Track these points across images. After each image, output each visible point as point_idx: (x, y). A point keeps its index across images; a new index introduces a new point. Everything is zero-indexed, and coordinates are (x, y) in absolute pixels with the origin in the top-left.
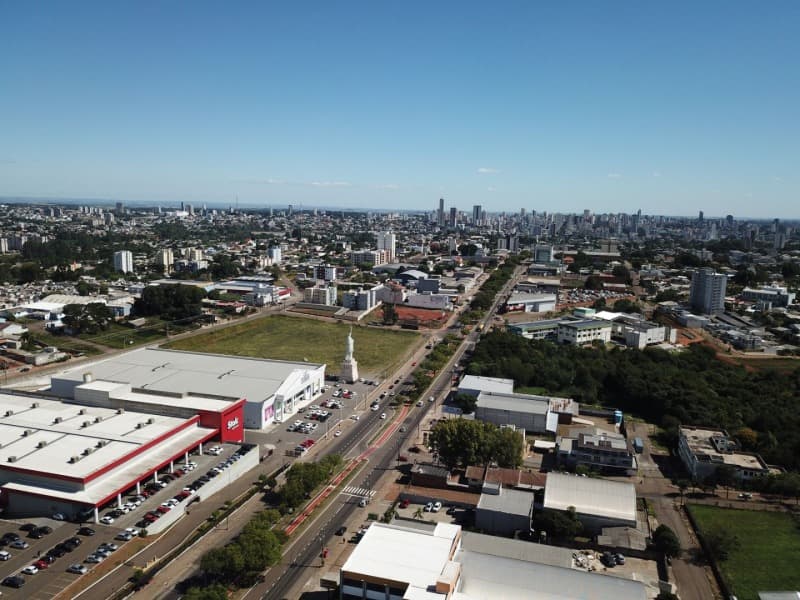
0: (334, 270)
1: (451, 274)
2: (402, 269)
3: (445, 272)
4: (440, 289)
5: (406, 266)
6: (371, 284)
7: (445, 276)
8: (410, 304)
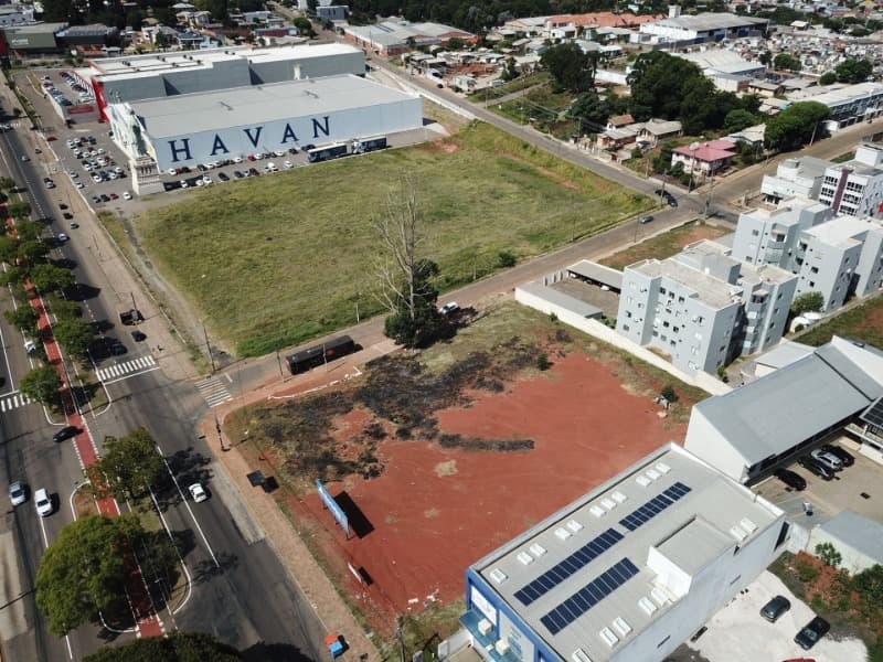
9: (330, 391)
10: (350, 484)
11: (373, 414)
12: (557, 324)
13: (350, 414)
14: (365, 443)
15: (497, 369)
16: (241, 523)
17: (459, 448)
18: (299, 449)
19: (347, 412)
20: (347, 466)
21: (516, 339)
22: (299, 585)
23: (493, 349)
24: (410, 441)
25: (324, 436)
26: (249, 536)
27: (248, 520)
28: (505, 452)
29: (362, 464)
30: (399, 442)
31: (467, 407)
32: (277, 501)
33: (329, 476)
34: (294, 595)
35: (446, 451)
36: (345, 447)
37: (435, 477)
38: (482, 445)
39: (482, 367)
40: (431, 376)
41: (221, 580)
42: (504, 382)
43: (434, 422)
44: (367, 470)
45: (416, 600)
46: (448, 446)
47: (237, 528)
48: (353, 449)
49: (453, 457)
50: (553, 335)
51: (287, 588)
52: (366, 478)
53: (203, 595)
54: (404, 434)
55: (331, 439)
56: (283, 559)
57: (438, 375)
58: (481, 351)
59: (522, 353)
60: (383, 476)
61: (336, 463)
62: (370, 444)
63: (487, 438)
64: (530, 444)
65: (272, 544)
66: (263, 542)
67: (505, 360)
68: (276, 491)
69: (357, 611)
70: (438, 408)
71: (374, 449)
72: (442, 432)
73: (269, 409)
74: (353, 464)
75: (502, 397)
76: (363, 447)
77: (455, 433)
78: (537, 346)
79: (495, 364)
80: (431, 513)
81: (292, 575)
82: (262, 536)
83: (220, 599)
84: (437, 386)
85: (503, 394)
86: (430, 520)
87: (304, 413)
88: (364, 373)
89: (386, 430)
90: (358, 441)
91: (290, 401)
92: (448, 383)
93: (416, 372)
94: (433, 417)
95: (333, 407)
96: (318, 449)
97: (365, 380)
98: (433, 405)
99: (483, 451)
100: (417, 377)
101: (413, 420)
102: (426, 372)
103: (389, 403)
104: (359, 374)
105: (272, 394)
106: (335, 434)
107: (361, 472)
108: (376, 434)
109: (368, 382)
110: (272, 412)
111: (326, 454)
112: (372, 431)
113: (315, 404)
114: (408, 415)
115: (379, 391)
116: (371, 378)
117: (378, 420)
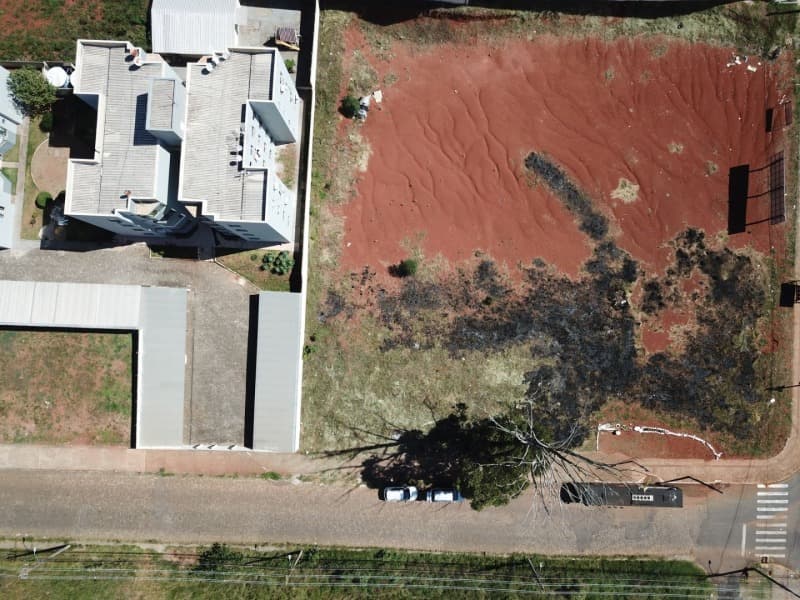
9: (651, 415)
10: (719, 239)
11: (636, 332)
12: (313, 339)
13: (658, 351)
14: (672, 288)
15: (455, 308)
17: (594, 210)
18: (737, 331)
19: (660, 357)
20: (709, 266)
21: (389, 344)
23: (429, 346)
24: (632, 258)
25: (705, 330)
28: (561, 169)
29: (693, 259)
30: (641, 264)
31: (541, 264)
32: (793, 264)
33: (731, 263)
35: (609, 215)
36: (695, 296)
37: (642, 189)
38: (572, 195)
39: (470, 323)
40: (536, 351)
42: (470, 277)
43: (591, 266)
44: (694, 247)
45: (750, 68)
46: (603, 219)
48: (688, 287)
49: (610, 201)
50: (341, 318)
52: (702, 235)
54: (629, 273)
55: (701, 320)
57: (525, 348)
58: (446, 352)
59: (405, 314)
60: (687, 225)
61: (716, 278)
62: (669, 283)
63: (560, 202)
64: (531, 161)
67: (434, 315)
68: (788, 279)
70: (571, 286)
71: (671, 272)
72: (593, 245)
73: (730, 430)
74: (702, 264)
75: (494, 253)
76: (678, 282)
77: (583, 233)
78: (378, 313)
79: (452, 315)
80: (676, 148)
84: (542, 326)
85: (488, 257)
86: (683, 141)
87: (700, 392)
88: (596, 424)
89: (642, 292)
90: (676, 298)
91: (703, 428)
92: (528, 321)
93: (545, 374)
94: (587, 275)
95: (668, 378)
96: (721, 314)
97: (604, 408)
98: (570, 296)
99: (578, 187)
100: (551, 363)
101: (608, 285)
102: (534, 364)
103: (610, 337)
104: (602, 427)
105: (713, 462)
106: (692, 327)
107: (701, 246)
108: (654, 296)
109: (603, 402)
110: (730, 422)
111: (718, 300)
112: (655, 304)
113: (681, 401)
114: (606, 299)
115: (604, 371)
116: (596, 407)
117: (639, 316)
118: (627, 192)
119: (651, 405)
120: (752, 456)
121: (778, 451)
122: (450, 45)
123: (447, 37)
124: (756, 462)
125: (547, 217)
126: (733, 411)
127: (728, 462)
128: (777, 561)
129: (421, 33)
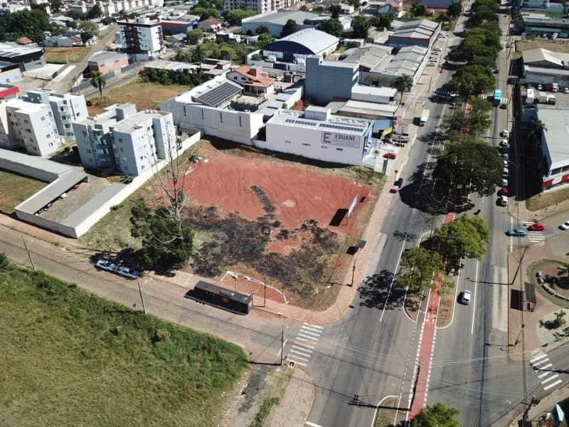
0: (154, 30)
1: (382, 37)
2: (290, 28)
3: (372, 31)
4: (356, 89)
5: (299, 18)
6: (211, 69)
7: (372, 41)
8: (270, 143)
9: (258, 275)
10: (324, 225)
11: (268, 243)
12: (121, 207)
13: (275, 252)
14: (294, 234)
15: (189, 215)
16: (382, 244)
17: (272, 205)
18: (320, 255)
19: (276, 254)
20: (315, 232)
22: (386, 210)
24: (280, 221)
25: (303, 251)
26: (385, 237)
27: (378, 243)
28: (265, 192)
29: (309, 228)
30: (283, 224)
31: (237, 212)
33: (327, 233)
34: (391, 210)
35: (278, 207)
37: (296, 205)
38: (265, 199)
40: (215, 237)
41: (409, 231)
42: (204, 209)
43: (260, 218)
44: (312, 225)
45: (359, 185)
46: (274, 208)
47: (386, 244)
48: (302, 236)
49: (280, 204)
51: (390, 213)
52: (317, 222)
53: (420, 230)
54: (276, 225)
55: (303, 247)
56: (382, 220)
60: (311, 218)
61: (317, 236)
62: (293, 232)
63: (258, 200)
64: (254, 187)
65: (379, 228)
66: (382, 231)
69: (377, 194)
70: (246, 222)
71: (296, 229)
72: (265, 213)
73: (299, 293)
74: (313, 230)
75: (220, 205)
76: (298, 233)
77: (263, 210)
80: (318, 198)
81: (385, 215)
82: (380, 234)
83: (415, 225)
84: (224, 230)
85: (216, 206)
86: (322, 197)
87: (289, 272)
88: (226, 270)
89: (279, 232)
90: (295, 238)
91: (284, 288)
92: (219, 227)
93: (213, 245)
94: (257, 221)
95: (275, 263)
96: (314, 248)
97: (234, 266)
98: (244, 224)
99: (269, 198)
100: (220, 242)
101: (263, 225)
102: (210, 240)
103: (254, 241)
104: (229, 272)
105: (282, 305)
106: (297, 248)
107: (315, 225)
108: (284, 234)
109: (236, 263)
110: (300, 290)
111: (314, 242)
112: (283, 237)
113: (277, 274)
114: (260, 229)
115: (243, 252)
116: (231, 265)
117: (273, 239)
118: (290, 204)
119: (261, 271)
120: (307, 308)
121: (323, 310)
122: (242, 158)
123: (242, 156)
124: (308, 312)
125: (250, 202)
126: (304, 285)
127: (292, 307)
128: (300, 367)
129: (234, 152)
